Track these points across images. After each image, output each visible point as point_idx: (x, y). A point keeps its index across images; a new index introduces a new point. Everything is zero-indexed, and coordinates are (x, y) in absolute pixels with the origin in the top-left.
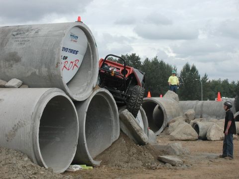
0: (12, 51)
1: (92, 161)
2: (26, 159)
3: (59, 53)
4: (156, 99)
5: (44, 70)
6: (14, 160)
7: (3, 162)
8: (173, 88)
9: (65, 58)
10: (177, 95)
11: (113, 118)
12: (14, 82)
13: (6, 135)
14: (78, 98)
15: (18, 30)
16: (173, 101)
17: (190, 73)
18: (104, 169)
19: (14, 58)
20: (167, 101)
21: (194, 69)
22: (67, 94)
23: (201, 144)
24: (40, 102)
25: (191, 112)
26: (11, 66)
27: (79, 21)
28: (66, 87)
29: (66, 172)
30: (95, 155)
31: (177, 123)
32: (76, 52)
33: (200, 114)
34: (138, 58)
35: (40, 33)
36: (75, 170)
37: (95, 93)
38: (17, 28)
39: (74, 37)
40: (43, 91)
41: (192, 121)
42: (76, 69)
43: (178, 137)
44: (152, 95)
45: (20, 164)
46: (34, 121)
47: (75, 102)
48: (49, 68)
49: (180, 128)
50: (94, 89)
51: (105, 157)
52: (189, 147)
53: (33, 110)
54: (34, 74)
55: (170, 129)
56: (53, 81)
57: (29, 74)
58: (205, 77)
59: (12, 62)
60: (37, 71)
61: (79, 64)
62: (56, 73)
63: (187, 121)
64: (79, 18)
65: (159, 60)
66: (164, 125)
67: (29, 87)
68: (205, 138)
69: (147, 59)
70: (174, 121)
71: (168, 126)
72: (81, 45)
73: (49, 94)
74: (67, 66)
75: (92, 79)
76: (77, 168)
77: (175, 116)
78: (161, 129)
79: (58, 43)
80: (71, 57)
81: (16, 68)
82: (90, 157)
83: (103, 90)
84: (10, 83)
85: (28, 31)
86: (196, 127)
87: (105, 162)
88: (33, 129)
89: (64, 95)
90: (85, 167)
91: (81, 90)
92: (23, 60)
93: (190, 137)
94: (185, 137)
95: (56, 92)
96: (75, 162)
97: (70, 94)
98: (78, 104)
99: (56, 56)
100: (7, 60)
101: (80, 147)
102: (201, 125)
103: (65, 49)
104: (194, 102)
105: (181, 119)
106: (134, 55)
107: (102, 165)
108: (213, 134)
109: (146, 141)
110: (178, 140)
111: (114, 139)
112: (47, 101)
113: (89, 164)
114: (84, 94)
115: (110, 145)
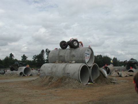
0: (73, 54)
1: (93, 82)
4: (108, 66)
6: (74, 81)
8: (112, 63)
9: (86, 56)
10: (113, 65)
11: (98, 71)
12: (74, 62)
13: (72, 75)
14: (89, 66)
16: (112, 67)
17: (115, 59)
18: (96, 84)
19: (74, 56)
20: (111, 67)
21: (116, 58)
23: (120, 78)
24: (80, 67)
25: (117, 69)
26: (73, 58)
27: (89, 46)
29: (86, 84)
32: (88, 54)
33: (119, 70)
37: (93, 65)
39: (88, 51)
40: (81, 64)
42: (89, 59)
44: (107, 65)
45: (75, 82)
46: (79, 71)
48: (82, 58)
49: (114, 74)
50: (93, 64)
51: (96, 81)
52: (117, 78)
53: (78, 69)
54: (78, 60)
55: (111, 74)
56: (83, 62)
58: (119, 61)
60: (79, 59)
61: (90, 57)
62: (84, 59)
63: (116, 72)
65: (107, 56)
66: (110, 73)
67: (77, 63)
68: (121, 76)
71: (111, 73)
72: (90, 52)
73: (82, 65)
74: (87, 58)
75: (93, 60)
76: (89, 83)
77: (112, 71)
79: (84, 52)
80: (88, 56)
81: (74, 58)
82: (92, 81)
83: (95, 64)
86: (118, 73)
88: (78, 73)
92: (76, 56)
94: (116, 76)
95: (84, 64)
96: (89, 82)
97: (87, 64)
98: (89, 67)
99: (84, 55)
100: (72, 56)
101: (90, 78)
102: (120, 73)
103: (86, 54)
104: (117, 67)
105: (114, 71)
106: (101, 55)
107: (95, 83)
108: (123, 75)
109: (106, 77)
110: (114, 77)
111: (98, 76)
112: (82, 66)
113: (92, 83)
114: (91, 65)
115: (97, 78)
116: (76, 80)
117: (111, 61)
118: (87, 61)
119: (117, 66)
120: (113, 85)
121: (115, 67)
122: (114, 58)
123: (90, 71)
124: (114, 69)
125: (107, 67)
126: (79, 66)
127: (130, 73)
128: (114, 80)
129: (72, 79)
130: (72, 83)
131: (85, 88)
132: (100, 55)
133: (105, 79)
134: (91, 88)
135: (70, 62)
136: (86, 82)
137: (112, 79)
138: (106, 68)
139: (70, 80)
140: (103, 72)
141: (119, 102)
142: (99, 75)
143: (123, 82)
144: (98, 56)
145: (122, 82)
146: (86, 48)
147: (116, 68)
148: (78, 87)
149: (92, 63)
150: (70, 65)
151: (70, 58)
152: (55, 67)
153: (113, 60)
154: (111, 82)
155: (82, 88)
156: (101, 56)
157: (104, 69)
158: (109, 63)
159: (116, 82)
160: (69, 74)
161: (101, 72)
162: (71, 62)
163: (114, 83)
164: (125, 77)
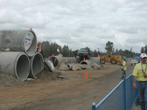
0: (7, 39)
2: (12, 76)
3: (24, 40)
4: (55, 56)
5: (19, 46)
6: (7, 76)
7: (3, 77)
9: (26, 42)
10: (62, 55)
11: (42, 63)
13: (5, 68)
14: (30, 55)
15: (10, 32)
16: (61, 57)
18: (38, 80)
19: (8, 41)
20: (59, 57)
21: (67, 47)
22: (26, 54)
24: (17, 57)
27: (31, 29)
28: (26, 52)
29: (25, 81)
30: (35, 75)
31: (62, 65)
32: (29, 40)
33: (70, 62)
34: (49, 43)
35: (17, 33)
36: (28, 80)
37: (36, 54)
38: (9, 31)
39: (29, 35)
40: (18, 53)
41: (67, 64)
42: (30, 46)
43: (63, 69)
45: (10, 77)
46: (15, 63)
47: (29, 57)
48: (20, 45)
49: (63, 66)
50: (35, 53)
52: (66, 72)
53: (14, 59)
54: (15, 47)
55: (60, 66)
56: (22, 50)
57: (13, 47)
59: (7, 43)
61: (31, 44)
62: (23, 47)
63: (66, 64)
64: (31, 28)
66: (58, 65)
67: (13, 51)
68: (71, 70)
69: (52, 43)
70: (61, 64)
71: (59, 65)
72: (31, 37)
73: (20, 54)
74: (27, 45)
75: (35, 49)
76: (29, 79)
77: (62, 62)
78: (57, 67)
79: (24, 36)
80: (28, 42)
81: (9, 45)
83: (39, 53)
84: (6, 50)
85: (13, 32)
86: (69, 66)
87: (39, 77)
88: (14, 66)
91: (31, 53)
92: (11, 42)
93: (66, 69)
94: (65, 69)
95: (22, 53)
99: (23, 42)
100: (5, 42)
103: (26, 39)
104: (68, 58)
105: (63, 63)
107: (37, 78)
108: (74, 68)
109: (53, 71)
110: (62, 70)
111: (42, 70)
112: (20, 56)
113: (33, 78)
114: (32, 54)
115: (40, 72)
116: (10, 74)
118: (26, 48)
120: (60, 81)
121: (64, 58)
122: (65, 46)
123: (31, 62)
124: (64, 60)
125: (55, 58)
126: (16, 55)
127: (83, 66)
128: (62, 75)
129: (5, 73)
130: (4, 79)
131: (23, 85)
133: (51, 73)
134: (31, 86)
135: (2, 49)
136: (25, 78)
137: (59, 74)
138: (53, 59)
139: (2, 75)
140: (48, 64)
141: (66, 101)
142: (42, 68)
143: (74, 76)
145: (72, 76)
146: (26, 31)
147: (66, 60)
148: (12, 85)
149: (34, 51)
150: (3, 53)
151: (2, 44)
153: (64, 48)
154: (59, 77)
155: (18, 86)
156: (47, 42)
157: (50, 60)
159: (64, 77)
160: (1, 66)
161: (45, 64)
162: (4, 50)
163: (62, 78)
164: (77, 70)
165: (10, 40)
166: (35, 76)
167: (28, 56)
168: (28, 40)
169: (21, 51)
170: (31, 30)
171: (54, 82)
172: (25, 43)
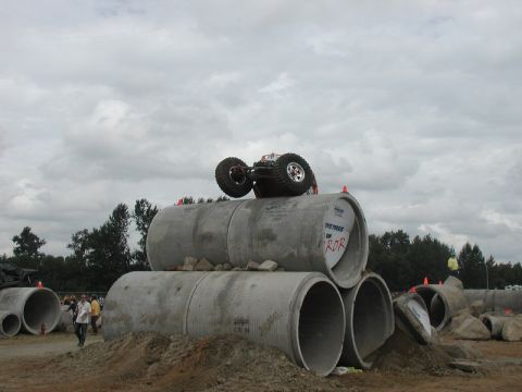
0: (266, 227)
1: (361, 361)
2: (283, 357)
3: (321, 230)
4: (434, 287)
5: (304, 250)
6: (269, 359)
7: (257, 361)
9: (329, 236)
10: (460, 282)
11: (386, 310)
12: (269, 264)
13: (260, 328)
14: (345, 284)
15: (273, 203)
16: (456, 290)
17: (471, 254)
18: (377, 374)
19: (268, 236)
20: (448, 289)
21: (476, 249)
22: (332, 280)
23: (495, 344)
24: (300, 289)
25: (480, 303)
26: (265, 245)
27: (345, 192)
28: (331, 272)
29: (330, 375)
30: (366, 353)
31: (461, 317)
32: (340, 229)
33: (491, 307)
34: (406, 236)
35: (299, 206)
36: (341, 373)
37: (364, 279)
38: (271, 201)
39: (339, 211)
40: (303, 275)
41: (482, 316)
42: (342, 250)
43: (466, 335)
44: (430, 282)
45: (277, 363)
46: (293, 310)
47: (341, 289)
48: (310, 249)
49: (467, 324)
50: (363, 274)
51: (378, 358)
52: (479, 348)
53: (291, 299)
54: (292, 255)
55: (453, 324)
56: (315, 264)
57: (286, 254)
58: (491, 260)
59: (266, 241)
60: (295, 252)
61: (345, 244)
62: (318, 253)
63: (475, 314)
64: (345, 188)
65: (433, 238)
66: (446, 319)
67: (286, 270)
68: (499, 337)
69: (417, 237)
70: (458, 315)
71: (450, 320)
72: (347, 220)
73: (310, 279)
74: (332, 246)
75: (360, 261)
76: (344, 370)
77: (459, 309)
78: (442, 325)
79: (321, 217)
80: (336, 235)
81: (271, 248)
82: (359, 357)
83: (374, 275)
84: (263, 266)
85: (284, 204)
86: (488, 323)
87: (377, 364)
88: (292, 321)
89: (327, 280)
90: (353, 370)
91: (348, 275)
92: (279, 238)
93: (480, 336)
94: (473, 335)
95: (318, 278)
96: (341, 364)
97: (335, 279)
98: (345, 292)
99: (319, 234)
100: (260, 238)
102: (494, 320)
103: (328, 225)
104: (482, 291)
105: (466, 312)
106: (400, 232)
107: (372, 368)
108: (510, 332)
109: (428, 340)
110: (465, 339)
111: (387, 335)
113: (358, 366)
114: (351, 279)
115: (383, 343)
116: (277, 352)
117: (453, 263)
118: (331, 259)
119: (484, 287)
120: (460, 380)
121: (472, 291)
122: (467, 248)
123: (348, 309)
124: (469, 299)
125: (432, 292)
126: (295, 285)
128: (464, 356)
129: (262, 348)
130: (260, 368)
132: (396, 231)
133: (422, 348)
135: (250, 264)
136: (327, 365)
137: (454, 352)
138: (426, 297)
139: (251, 353)
140: (409, 315)
142: (390, 330)
143: (512, 364)
144: (387, 236)
145: (507, 364)
146: (329, 198)
147: (477, 299)
148: (287, 389)
149: (357, 268)
150: (253, 279)
151: (251, 246)
152: (179, 289)
153: (463, 255)
154: (453, 367)
156: (401, 236)
157: (415, 298)
158: (442, 274)
159: (474, 364)
160: (247, 322)
161: (401, 315)
162: (255, 265)
163: (467, 370)
165: (275, 231)
166: (364, 360)
167: (337, 286)
168: (336, 228)
169: (314, 270)
170: (346, 195)
171: (436, 384)
172: (326, 240)
